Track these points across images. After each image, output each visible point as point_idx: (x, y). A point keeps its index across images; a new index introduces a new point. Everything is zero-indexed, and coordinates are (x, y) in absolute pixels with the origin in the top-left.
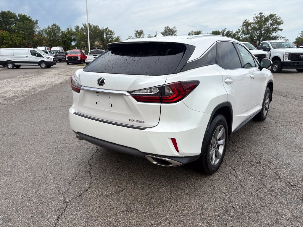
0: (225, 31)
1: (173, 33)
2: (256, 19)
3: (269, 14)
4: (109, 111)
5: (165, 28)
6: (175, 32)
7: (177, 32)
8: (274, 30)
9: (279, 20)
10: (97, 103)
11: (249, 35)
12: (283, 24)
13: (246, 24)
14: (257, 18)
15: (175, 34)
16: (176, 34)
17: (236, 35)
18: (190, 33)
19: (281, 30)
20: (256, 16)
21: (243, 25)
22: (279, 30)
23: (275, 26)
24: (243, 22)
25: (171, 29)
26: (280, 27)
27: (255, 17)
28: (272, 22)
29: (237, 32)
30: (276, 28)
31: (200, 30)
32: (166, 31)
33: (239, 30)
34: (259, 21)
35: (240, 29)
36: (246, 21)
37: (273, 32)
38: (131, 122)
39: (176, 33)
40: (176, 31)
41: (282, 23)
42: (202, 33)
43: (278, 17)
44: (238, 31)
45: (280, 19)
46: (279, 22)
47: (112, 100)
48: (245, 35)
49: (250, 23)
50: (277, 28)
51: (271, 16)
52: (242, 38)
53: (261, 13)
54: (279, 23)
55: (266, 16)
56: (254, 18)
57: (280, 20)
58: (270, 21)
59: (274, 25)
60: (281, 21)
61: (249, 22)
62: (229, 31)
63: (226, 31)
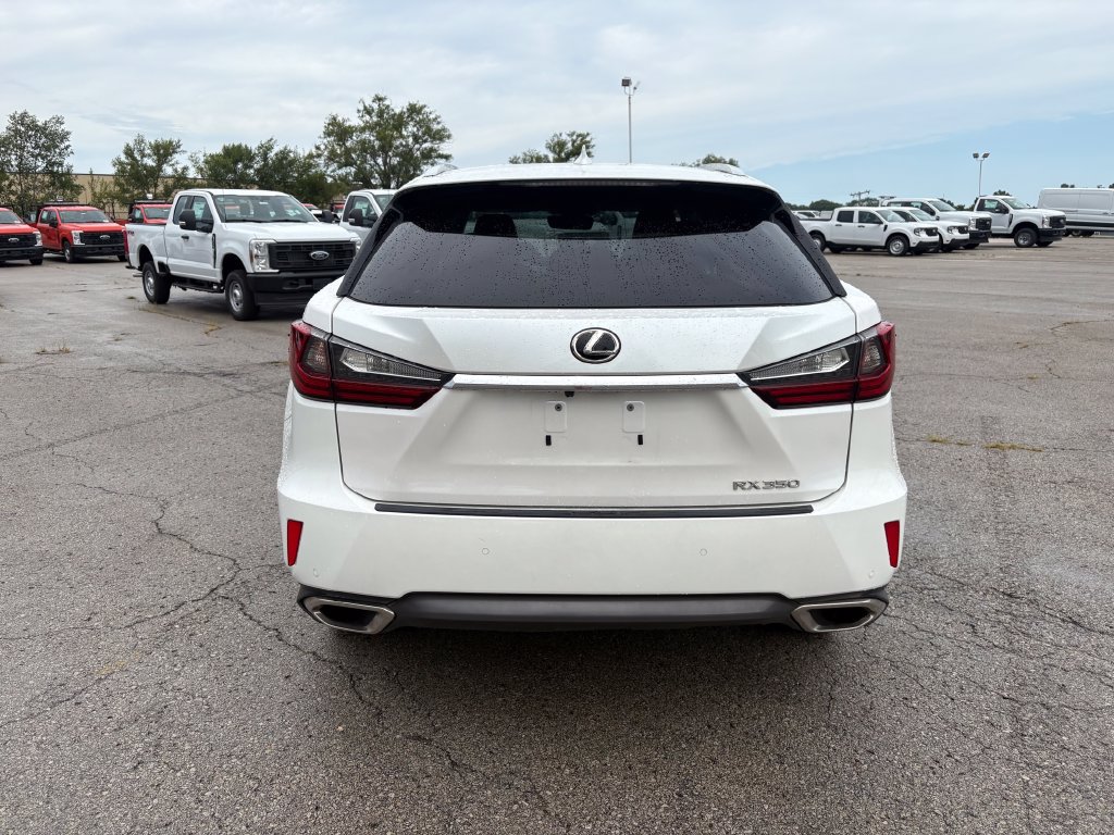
0: (270, 148)
1: (53, 140)
2: (367, 118)
3: (406, 105)
4: (628, 464)
5: (13, 117)
6: (64, 136)
7: (71, 137)
8: (428, 156)
9: (435, 127)
10: (548, 441)
11: (353, 170)
12: (451, 141)
13: (338, 131)
14: (368, 111)
15: (62, 146)
16: (67, 148)
17: (310, 166)
18: (132, 145)
19: (447, 157)
20: (365, 107)
21: (328, 134)
22: (441, 156)
23: (427, 145)
24: (328, 122)
25: (39, 124)
26: (444, 148)
27: (362, 108)
28: (415, 129)
29: (311, 156)
30: (432, 150)
31: (175, 140)
32: (17, 132)
33: (318, 148)
34: (377, 124)
35: (322, 147)
36: (334, 119)
37: (425, 164)
38: (740, 491)
39: (67, 143)
40: (68, 133)
41: (449, 137)
42: (182, 148)
43: (432, 117)
44: (314, 152)
45: (439, 123)
46: (438, 132)
47: (644, 418)
48: (340, 168)
49: (350, 127)
50: (436, 151)
51: (414, 110)
52: (331, 176)
53: (379, 99)
54: (440, 136)
55: (398, 111)
56: (359, 111)
57: (439, 127)
58: (411, 128)
59: (425, 141)
60: (444, 129)
61: (347, 124)
62: (285, 149)
63: (276, 149)
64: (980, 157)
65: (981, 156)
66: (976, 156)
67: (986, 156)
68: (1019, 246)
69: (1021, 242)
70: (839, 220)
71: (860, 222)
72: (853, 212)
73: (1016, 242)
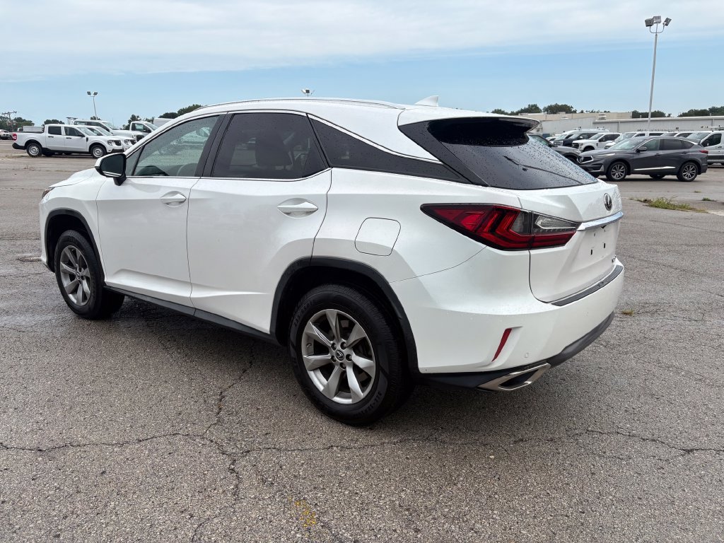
64: (92, 95)
65: (92, 93)
66: (89, 93)
67: (95, 94)
68: (162, 154)
69: (162, 152)
70: (49, 133)
71: (67, 135)
72: (60, 127)
73: (160, 152)
